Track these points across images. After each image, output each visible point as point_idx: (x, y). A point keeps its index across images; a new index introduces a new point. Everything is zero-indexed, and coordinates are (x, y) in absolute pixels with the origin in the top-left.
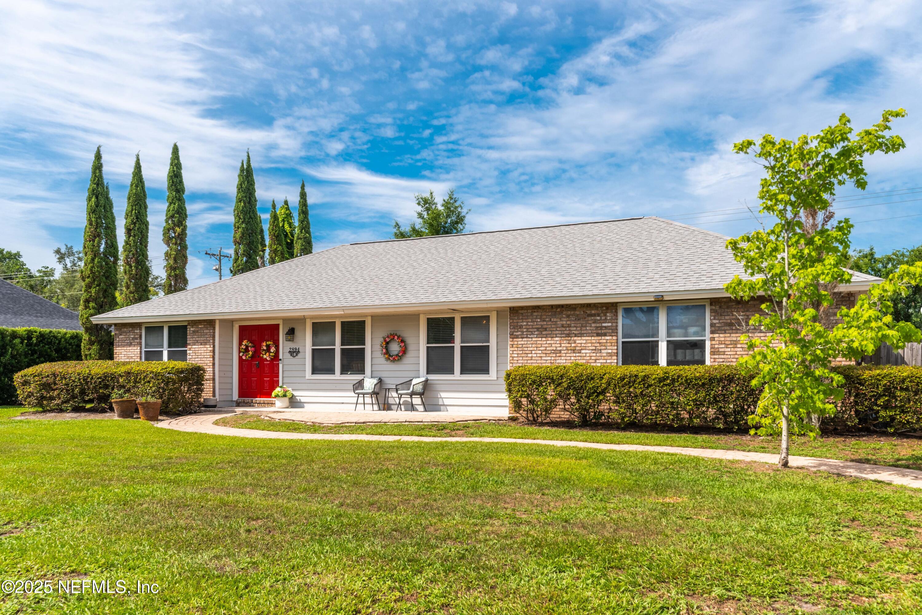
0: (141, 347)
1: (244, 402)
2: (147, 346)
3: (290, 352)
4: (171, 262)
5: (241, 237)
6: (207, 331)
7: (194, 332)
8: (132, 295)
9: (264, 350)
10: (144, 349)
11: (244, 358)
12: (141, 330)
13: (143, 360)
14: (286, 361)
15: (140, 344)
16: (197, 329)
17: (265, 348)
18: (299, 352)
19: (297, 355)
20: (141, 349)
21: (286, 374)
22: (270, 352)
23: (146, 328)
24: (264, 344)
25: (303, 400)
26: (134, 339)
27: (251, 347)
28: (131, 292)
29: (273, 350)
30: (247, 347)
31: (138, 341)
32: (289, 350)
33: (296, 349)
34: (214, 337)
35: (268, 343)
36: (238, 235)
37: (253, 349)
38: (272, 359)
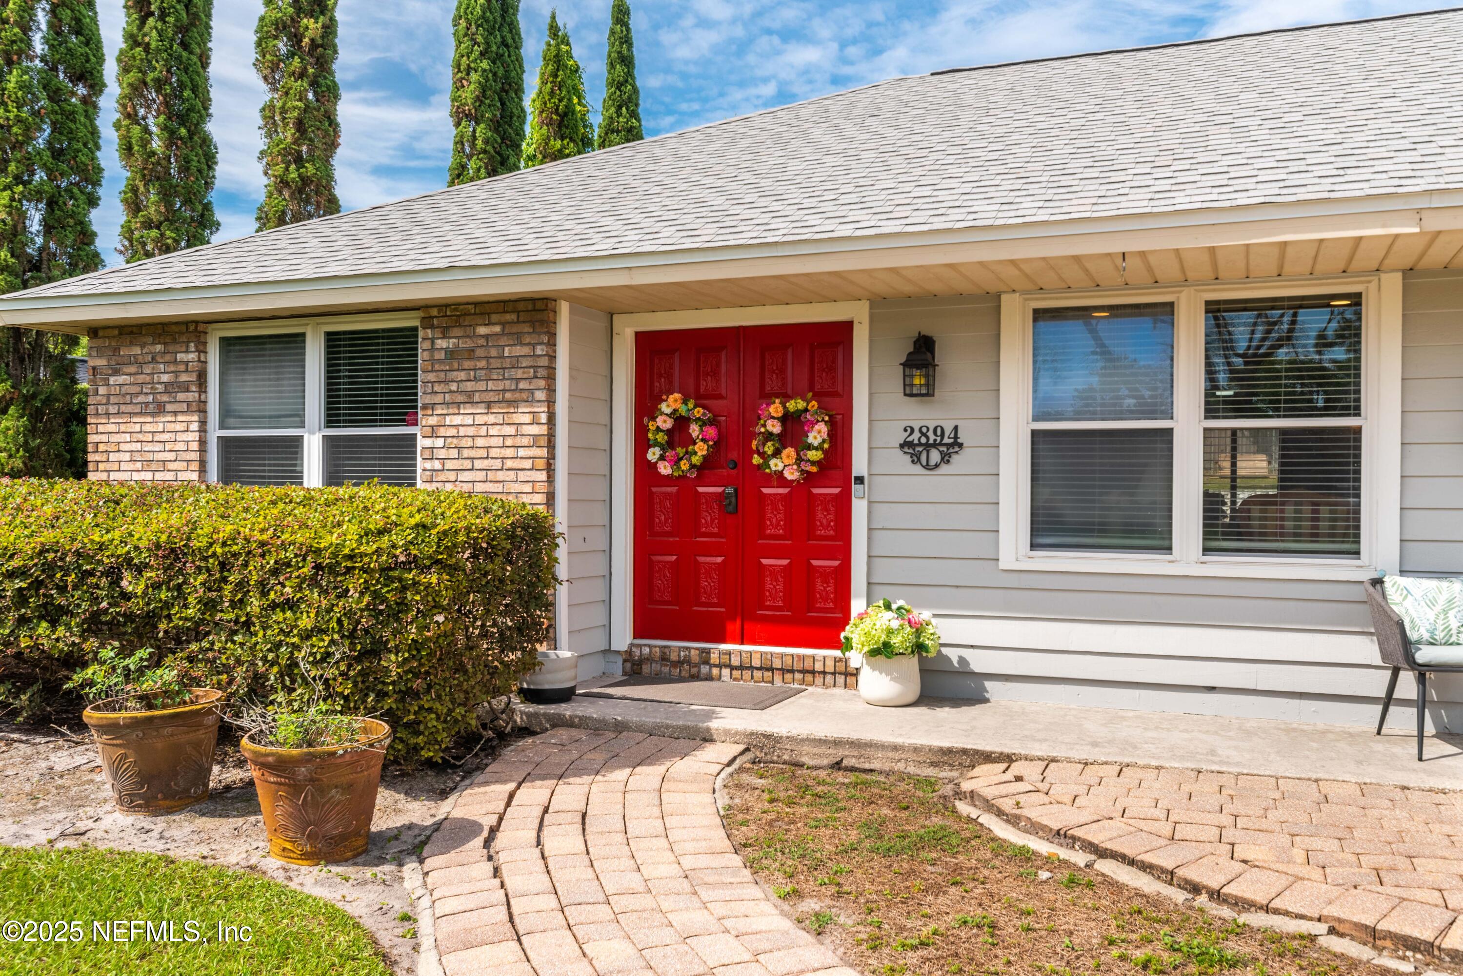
0: (203, 423)
1: (664, 658)
2: (227, 415)
3: (906, 445)
4: (289, 135)
5: (477, 98)
6: (519, 351)
7: (451, 354)
8: (154, 233)
9: (769, 436)
10: (215, 433)
11: (665, 469)
12: (202, 349)
13: (213, 476)
14: (883, 488)
15: (201, 409)
16: (469, 344)
17: (775, 427)
18: (957, 444)
19: (946, 458)
20: (203, 429)
21: (886, 543)
22: (802, 446)
23: (227, 343)
24: (776, 409)
25: (979, 662)
26: (172, 388)
27: (703, 424)
28: (148, 225)
29: (817, 435)
30: (681, 422)
31: (192, 396)
32: (902, 437)
33: (940, 431)
34: (551, 377)
35: (795, 405)
36: (469, 93)
37: (711, 432)
38: (808, 477)
